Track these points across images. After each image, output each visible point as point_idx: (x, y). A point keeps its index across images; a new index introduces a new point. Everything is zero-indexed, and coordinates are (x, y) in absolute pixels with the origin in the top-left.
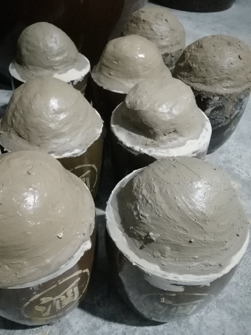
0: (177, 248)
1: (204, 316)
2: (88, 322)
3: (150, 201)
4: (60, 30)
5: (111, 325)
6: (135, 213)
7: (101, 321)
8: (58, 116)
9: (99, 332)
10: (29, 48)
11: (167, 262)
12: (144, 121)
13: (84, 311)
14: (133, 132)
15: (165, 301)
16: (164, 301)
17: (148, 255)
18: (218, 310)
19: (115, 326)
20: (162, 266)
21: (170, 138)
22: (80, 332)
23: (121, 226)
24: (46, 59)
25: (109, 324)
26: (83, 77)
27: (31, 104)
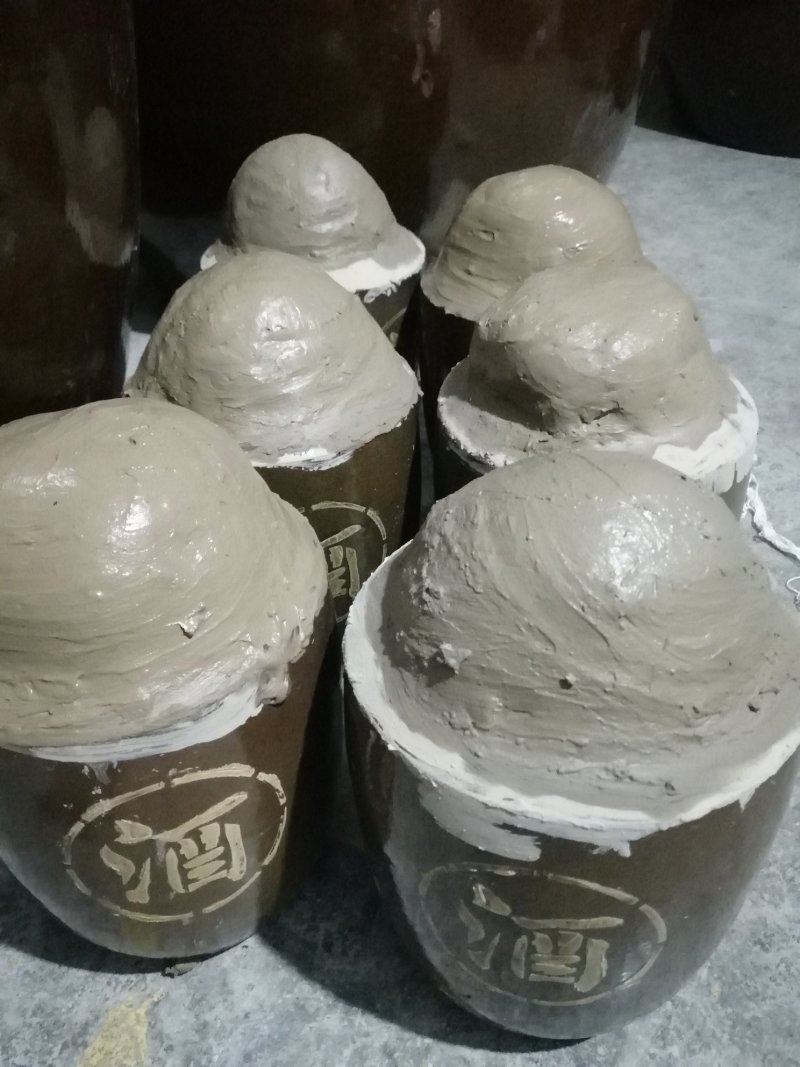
0: (523, 702)
1: (676, 1060)
2: (282, 991)
3: (456, 549)
4: (347, 156)
5: (352, 1017)
6: (414, 589)
7: (325, 997)
8: (278, 346)
9: (311, 1028)
10: (253, 197)
11: (490, 747)
12: (521, 375)
13: (279, 957)
14: (492, 411)
15: (488, 903)
16: (484, 900)
17: (435, 721)
18: (736, 1051)
19: (364, 1024)
20: (472, 756)
21: (602, 431)
22: (252, 1017)
23: (379, 636)
24: (295, 228)
25: (346, 1013)
26: (395, 284)
27: (208, 309)
